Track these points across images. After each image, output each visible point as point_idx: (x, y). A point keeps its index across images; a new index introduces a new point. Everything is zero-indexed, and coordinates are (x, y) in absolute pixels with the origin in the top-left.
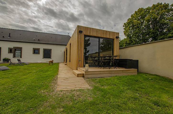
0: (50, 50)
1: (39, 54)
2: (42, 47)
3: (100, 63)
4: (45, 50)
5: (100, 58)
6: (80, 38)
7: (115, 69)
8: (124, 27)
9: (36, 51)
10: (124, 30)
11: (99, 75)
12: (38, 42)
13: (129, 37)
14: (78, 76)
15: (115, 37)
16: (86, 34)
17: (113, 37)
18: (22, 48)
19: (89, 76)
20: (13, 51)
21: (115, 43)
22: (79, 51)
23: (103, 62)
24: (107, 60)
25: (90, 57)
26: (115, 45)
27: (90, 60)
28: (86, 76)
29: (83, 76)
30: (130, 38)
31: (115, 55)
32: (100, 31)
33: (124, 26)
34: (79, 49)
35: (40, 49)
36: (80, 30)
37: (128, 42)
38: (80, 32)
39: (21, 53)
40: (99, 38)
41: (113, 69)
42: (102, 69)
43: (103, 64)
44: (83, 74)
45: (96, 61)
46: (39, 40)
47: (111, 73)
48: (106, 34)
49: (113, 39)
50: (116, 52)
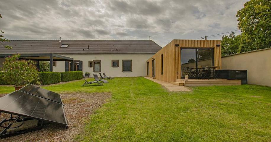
0: (130, 61)
1: (118, 67)
2: (121, 58)
3: (198, 75)
4: (124, 62)
5: (198, 70)
6: (176, 51)
7: (215, 80)
8: (239, 17)
9: (115, 64)
10: (239, 22)
11: (198, 84)
12: (117, 53)
13: (249, 32)
14: (179, 85)
15: (216, 45)
16: (182, 47)
17: (213, 46)
18: (101, 60)
19: (189, 85)
20: (92, 64)
21: (216, 53)
22: (176, 63)
23: (201, 73)
24: (206, 71)
25: (186, 68)
26: (216, 54)
27: (186, 72)
28: (186, 85)
29: (184, 85)
30: (251, 33)
31: (216, 65)
32: (197, 42)
33: (237, 16)
34: (176, 62)
35: (118, 60)
36: (176, 44)
37: (247, 41)
38: (177, 45)
39: (100, 66)
40: (196, 48)
41: (212, 80)
42: (201, 80)
43: (201, 75)
44: (184, 83)
45: (193, 72)
46: (117, 50)
47: (209, 83)
48: (204, 44)
49: (213, 48)
50: (218, 62)
